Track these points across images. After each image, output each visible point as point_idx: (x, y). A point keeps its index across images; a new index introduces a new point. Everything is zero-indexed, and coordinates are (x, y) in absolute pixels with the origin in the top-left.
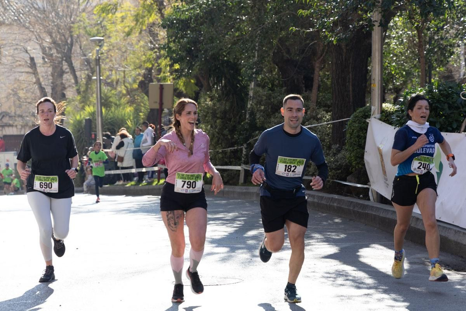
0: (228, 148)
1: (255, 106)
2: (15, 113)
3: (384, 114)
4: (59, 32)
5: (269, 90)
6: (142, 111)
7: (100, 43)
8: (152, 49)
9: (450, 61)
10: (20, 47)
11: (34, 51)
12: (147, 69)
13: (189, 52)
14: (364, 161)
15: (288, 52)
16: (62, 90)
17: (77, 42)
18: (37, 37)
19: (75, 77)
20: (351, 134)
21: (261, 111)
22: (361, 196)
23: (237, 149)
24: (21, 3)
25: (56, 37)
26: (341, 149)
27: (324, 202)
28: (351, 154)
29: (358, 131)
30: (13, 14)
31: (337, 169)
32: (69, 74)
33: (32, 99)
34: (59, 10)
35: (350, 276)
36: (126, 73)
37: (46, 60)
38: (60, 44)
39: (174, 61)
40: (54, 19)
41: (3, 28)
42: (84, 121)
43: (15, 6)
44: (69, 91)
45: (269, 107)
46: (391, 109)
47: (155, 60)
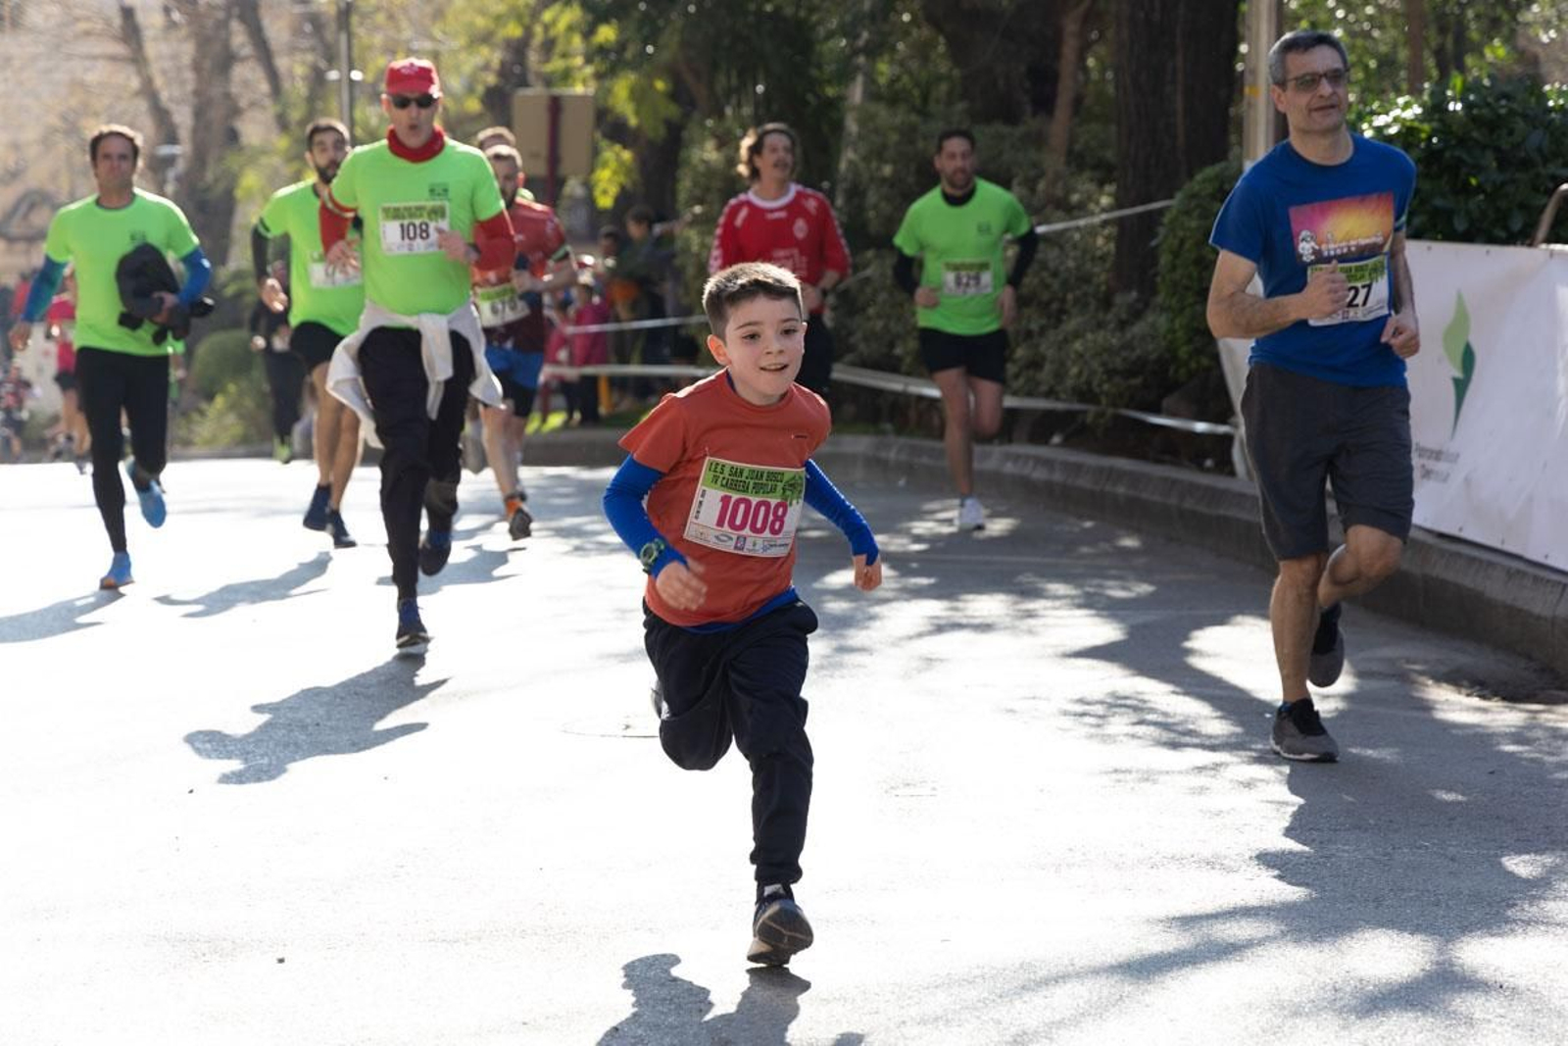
1: (862, 166)
5: (910, 112)
9: (1528, 24)
12: (508, 44)
16: (228, 117)
19: (273, 76)
20: (1176, 254)
21: (884, 180)
22: (1209, 463)
26: (1145, 307)
27: (1084, 482)
28: (1172, 321)
29: (1198, 245)
31: (1129, 373)
32: (253, 64)
35: (1152, 710)
37: (176, 16)
39: (598, 15)
44: (252, 121)
47: (531, 11)
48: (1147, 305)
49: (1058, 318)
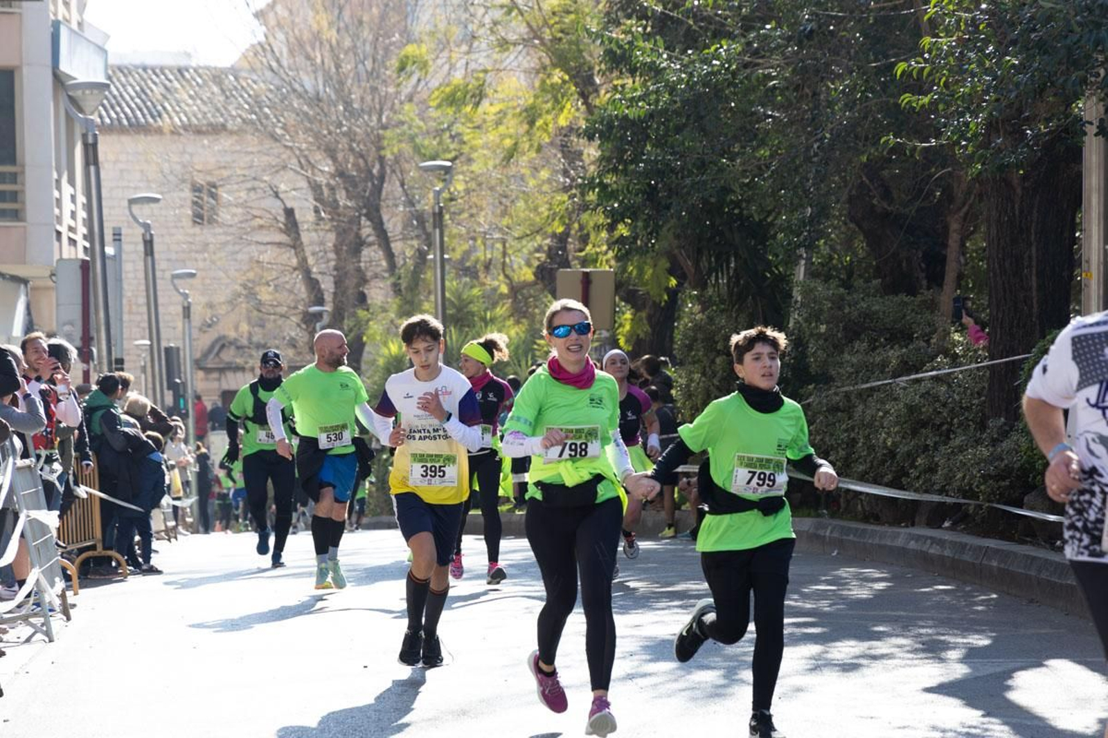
1: (804, 325)
2: (250, 339)
4: (351, 150)
5: (839, 286)
7: (446, 174)
8: (566, 189)
10: (262, 185)
11: (294, 193)
12: (554, 235)
13: (651, 193)
15: (887, 195)
16: (358, 285)
17: (393, 171)
18: (303, 161)
19: (390, 256)
21: (820, 335)
24: (264, 82)
25: (346, 161)
26: (1011, 430)
27: (967, 557)
30: (246, 106)
31: (999, 477)
32: (376, 246)
33: (289, 307)
34: (353, 96)
36: (507, 245)
37: (323, 214)
38: (353, 176)
39: (616, 218)
40: (341, 118)
41: (222, 141)
43: (252, 89)
44: (376, 287)
45: (837, 326)
47: (570, 213)
48: (1012, 427)
49: (947, 437)
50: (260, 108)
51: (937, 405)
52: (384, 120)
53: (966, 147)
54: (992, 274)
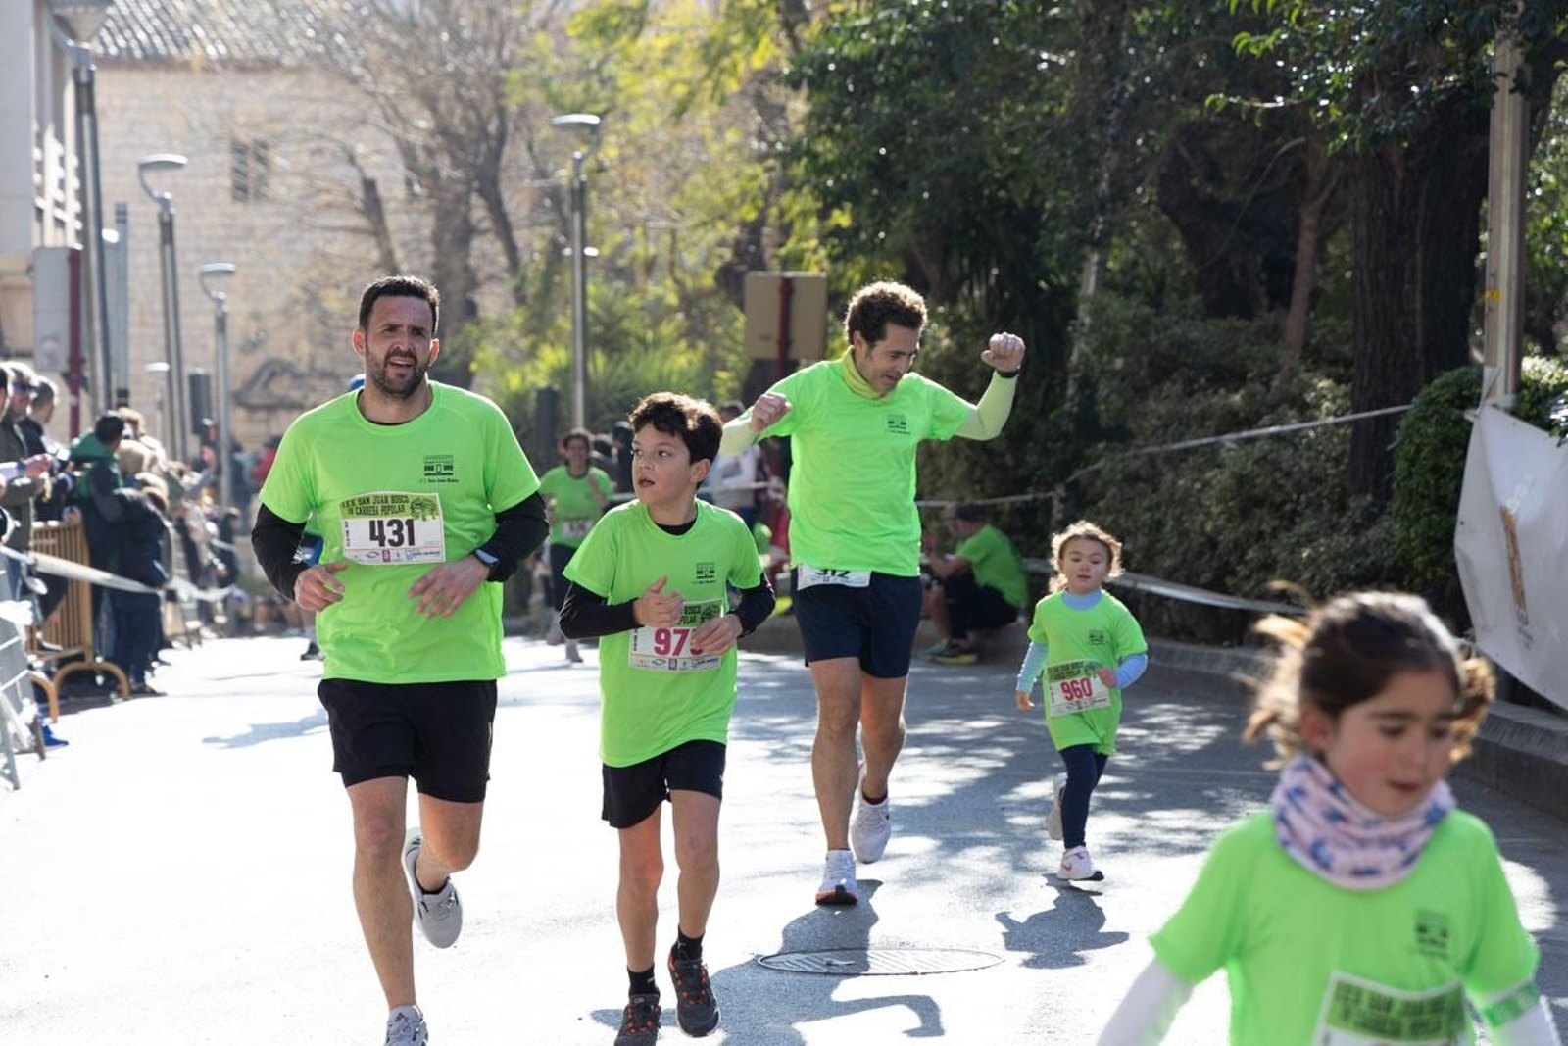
0: (1006, 495)
1: (1093, 358)
2: (311, 364)
3: (1525, 392)
4: (459, 97)
5: (1143, 303)
6: (730, 364)
7: (592, 134)
8: (761, 158)
10: (332, 146)
11: (376, 158)
12: (744, 224)
13: (880, 170)
14: (1453, 556)
15: (1214, 175)
16: (466, 290)
17: (518, 129)
18: (390, 112)
19: (512, 250)
20: (1412, 462)
21: (1115, 374)
23: (1035, 500)
25: (451, 113)
26: (1380, 512)
28: (1408, 530)
29: (1436, 452)
30: (310, 33)
32: (491, 237)
34: (463, 21)
36: (678, 237)
37: (417, 188)
38: (461, 135)
39: (830, 201)
40: (445, 52)
41: (275, 82)
42: (533, 395)
44: (491, 293)
45: (1140, 361)
46: (1551, 377)
47: (767, 195)
48: (1382, 509)
49: (1291, 519)
50: (331, 36)
51: (1277, 475)
52: (506, 54)
53: (1325, 108)
54: (1358, 291)
